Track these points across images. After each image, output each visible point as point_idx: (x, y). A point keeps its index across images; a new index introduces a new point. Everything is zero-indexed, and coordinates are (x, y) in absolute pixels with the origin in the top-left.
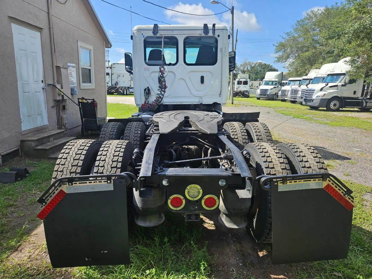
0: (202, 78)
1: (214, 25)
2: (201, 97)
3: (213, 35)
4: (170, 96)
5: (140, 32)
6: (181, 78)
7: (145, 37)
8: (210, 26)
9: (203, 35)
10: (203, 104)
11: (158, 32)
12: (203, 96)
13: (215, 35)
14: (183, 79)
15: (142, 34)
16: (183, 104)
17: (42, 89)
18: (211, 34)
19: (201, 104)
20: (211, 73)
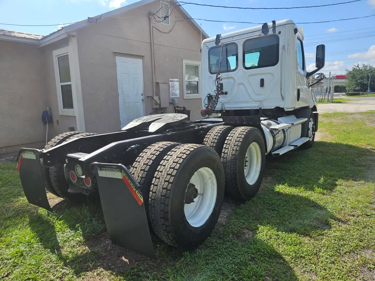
0: (262, 81)
1: (274, 22)
2: (261, 101)
3: (274, 33)
4: (230, 102)
5: (205, 44)
6: (240, 83)
7: (209, 48)
8: (270, 24)
9: (263, 35)
10: (262, 109)
11: (219, 42)
12: (263, 101)
13: (275, 33)
14: (243, 84)
15: (207, 46)
16: (243, 109)
17: (142, 101)
18: (271, 32)
19: (260, 109)
20: (272, 74)
